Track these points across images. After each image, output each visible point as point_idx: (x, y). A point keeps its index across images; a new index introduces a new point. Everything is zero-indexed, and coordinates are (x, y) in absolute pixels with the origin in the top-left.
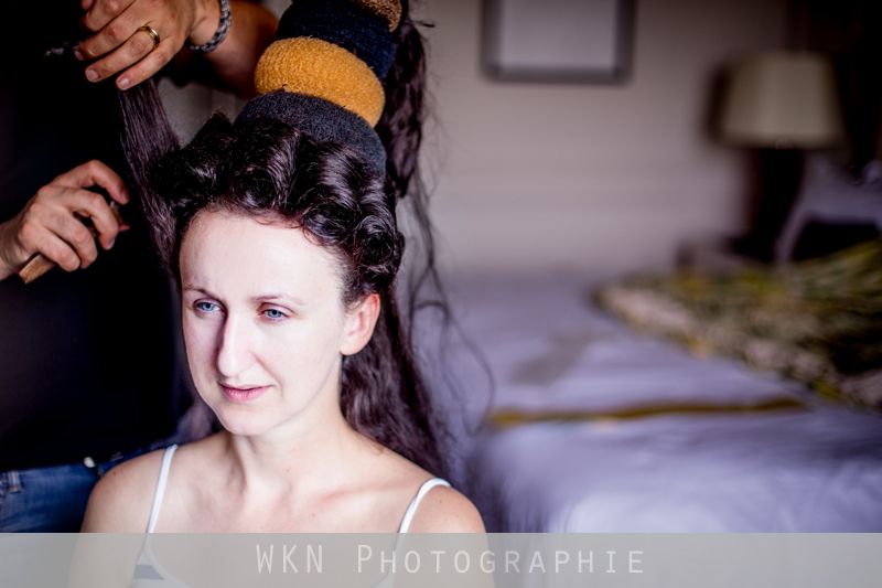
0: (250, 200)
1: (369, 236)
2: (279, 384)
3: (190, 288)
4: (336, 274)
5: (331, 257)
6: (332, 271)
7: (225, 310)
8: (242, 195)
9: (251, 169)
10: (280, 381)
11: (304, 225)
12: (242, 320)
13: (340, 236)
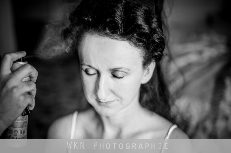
0: (108, 31)
1: (156, 43)
2: (121, 99)
3: (84, 64)
4: (141, 57)
5: (140, 50)
6: (140, 55)
7: (98, 73)
8: (104, 29)
9: (108, 20)
10: (121, 98)
11: (129, 39)
12: (106, 77)
13: (144, 43)
